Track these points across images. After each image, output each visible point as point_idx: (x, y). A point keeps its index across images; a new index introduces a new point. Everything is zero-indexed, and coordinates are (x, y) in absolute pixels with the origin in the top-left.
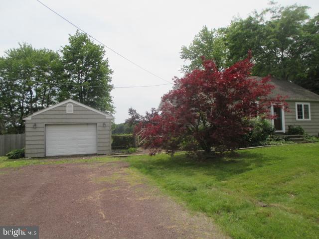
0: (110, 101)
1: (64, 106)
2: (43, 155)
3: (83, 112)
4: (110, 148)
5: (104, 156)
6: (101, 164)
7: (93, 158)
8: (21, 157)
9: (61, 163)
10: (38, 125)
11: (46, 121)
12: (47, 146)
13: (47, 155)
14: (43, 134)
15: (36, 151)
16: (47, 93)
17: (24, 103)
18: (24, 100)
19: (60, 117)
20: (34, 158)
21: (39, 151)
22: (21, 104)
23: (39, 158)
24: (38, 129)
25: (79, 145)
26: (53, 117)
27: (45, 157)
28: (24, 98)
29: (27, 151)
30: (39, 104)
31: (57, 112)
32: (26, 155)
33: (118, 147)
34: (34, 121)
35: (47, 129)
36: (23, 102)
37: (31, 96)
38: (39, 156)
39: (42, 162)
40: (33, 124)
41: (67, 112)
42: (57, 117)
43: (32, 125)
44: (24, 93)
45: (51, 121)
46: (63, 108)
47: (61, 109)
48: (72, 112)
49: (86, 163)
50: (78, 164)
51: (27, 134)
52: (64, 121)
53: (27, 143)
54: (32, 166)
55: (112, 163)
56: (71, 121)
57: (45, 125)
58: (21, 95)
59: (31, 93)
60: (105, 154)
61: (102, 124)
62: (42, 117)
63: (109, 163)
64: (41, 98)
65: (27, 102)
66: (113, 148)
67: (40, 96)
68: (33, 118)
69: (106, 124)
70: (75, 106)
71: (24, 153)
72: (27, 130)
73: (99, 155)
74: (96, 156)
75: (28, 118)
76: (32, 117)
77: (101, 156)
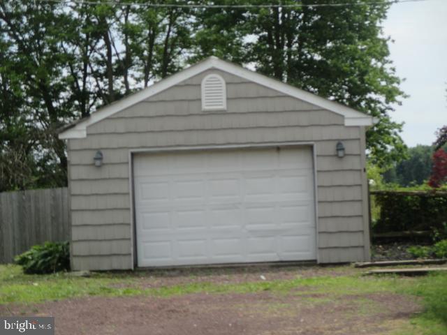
0: (382, 54)
1: (194, 84)
2: (127, 264)
3: (260, 105)
4: (365, 239)
5: (340, 270)
6: (312, 303)
7: (298, 277)
8: (58, 270)
9: (179, 293)
10: (108, 157)
11: (135, 142)
12: (140, 230)
13: (144, 262)
14: (126, 187)
15: (105, 248)
16: (161, 39)
17: (87, 79)
18: (89, 70)
19: (181, 123)
20: (99, 273)
21: (115, 247)
22: (81, 83)
23: (116, 272)
24: (107, 172)
25: (249, 227)
26: (156, 125)
27: (136, 271)
28: (86, 60)
29: (76, 249)
30: (138, 80)
31: (171, 109)
32: (74, 262)
33: (399, 234)
34: (96, 143)
35: (138, 172)
36: (86, 75)
37: (109, 54)
38: (116, 266)
39: (120, 287)
40: (94, 154)
41: (206, 106)
42: (170, 124)
43: (88, 158)
44: (87, 43)
45: (150, 142)
46: (190, 93)
47: (180, 94)
48: (223, 106)
49: (265, 296)
50: (238, 298)
51: (75, 187)
52: (196, 140)
53: (76, 219)
54: (83, 301)
55: (357, 297)
56: (220, 139)
57: (133, 155)
58: (78, 51)
59: (108, 44)
60: (347, 264)
61: (331, 148)
62: (120, 126)
63: (348, 297)
64: (142, 57)
65: (96, 75)
66: (374, 241)
67: (139, 52)
68: (93, 131)
69: (345, 145)
70: (232, 82)
71: (68, 256)
72: (73, 173)
73: (323, 265)
74: (310, 271)
75: (76, 134)
76: (88, 128)
77: (329, 270)
